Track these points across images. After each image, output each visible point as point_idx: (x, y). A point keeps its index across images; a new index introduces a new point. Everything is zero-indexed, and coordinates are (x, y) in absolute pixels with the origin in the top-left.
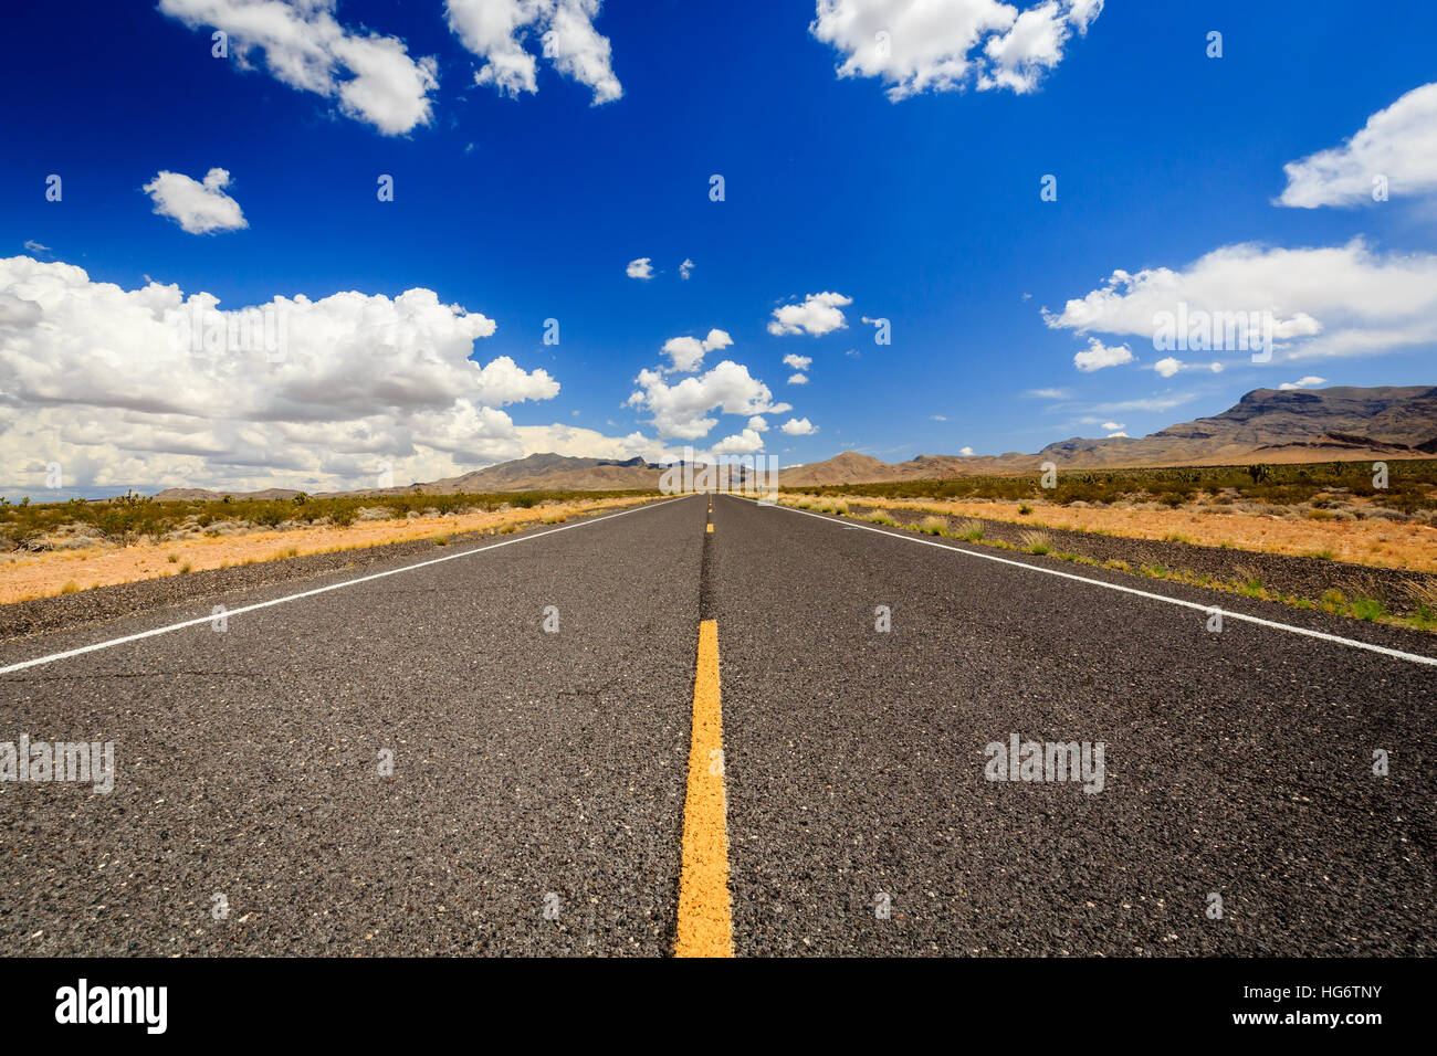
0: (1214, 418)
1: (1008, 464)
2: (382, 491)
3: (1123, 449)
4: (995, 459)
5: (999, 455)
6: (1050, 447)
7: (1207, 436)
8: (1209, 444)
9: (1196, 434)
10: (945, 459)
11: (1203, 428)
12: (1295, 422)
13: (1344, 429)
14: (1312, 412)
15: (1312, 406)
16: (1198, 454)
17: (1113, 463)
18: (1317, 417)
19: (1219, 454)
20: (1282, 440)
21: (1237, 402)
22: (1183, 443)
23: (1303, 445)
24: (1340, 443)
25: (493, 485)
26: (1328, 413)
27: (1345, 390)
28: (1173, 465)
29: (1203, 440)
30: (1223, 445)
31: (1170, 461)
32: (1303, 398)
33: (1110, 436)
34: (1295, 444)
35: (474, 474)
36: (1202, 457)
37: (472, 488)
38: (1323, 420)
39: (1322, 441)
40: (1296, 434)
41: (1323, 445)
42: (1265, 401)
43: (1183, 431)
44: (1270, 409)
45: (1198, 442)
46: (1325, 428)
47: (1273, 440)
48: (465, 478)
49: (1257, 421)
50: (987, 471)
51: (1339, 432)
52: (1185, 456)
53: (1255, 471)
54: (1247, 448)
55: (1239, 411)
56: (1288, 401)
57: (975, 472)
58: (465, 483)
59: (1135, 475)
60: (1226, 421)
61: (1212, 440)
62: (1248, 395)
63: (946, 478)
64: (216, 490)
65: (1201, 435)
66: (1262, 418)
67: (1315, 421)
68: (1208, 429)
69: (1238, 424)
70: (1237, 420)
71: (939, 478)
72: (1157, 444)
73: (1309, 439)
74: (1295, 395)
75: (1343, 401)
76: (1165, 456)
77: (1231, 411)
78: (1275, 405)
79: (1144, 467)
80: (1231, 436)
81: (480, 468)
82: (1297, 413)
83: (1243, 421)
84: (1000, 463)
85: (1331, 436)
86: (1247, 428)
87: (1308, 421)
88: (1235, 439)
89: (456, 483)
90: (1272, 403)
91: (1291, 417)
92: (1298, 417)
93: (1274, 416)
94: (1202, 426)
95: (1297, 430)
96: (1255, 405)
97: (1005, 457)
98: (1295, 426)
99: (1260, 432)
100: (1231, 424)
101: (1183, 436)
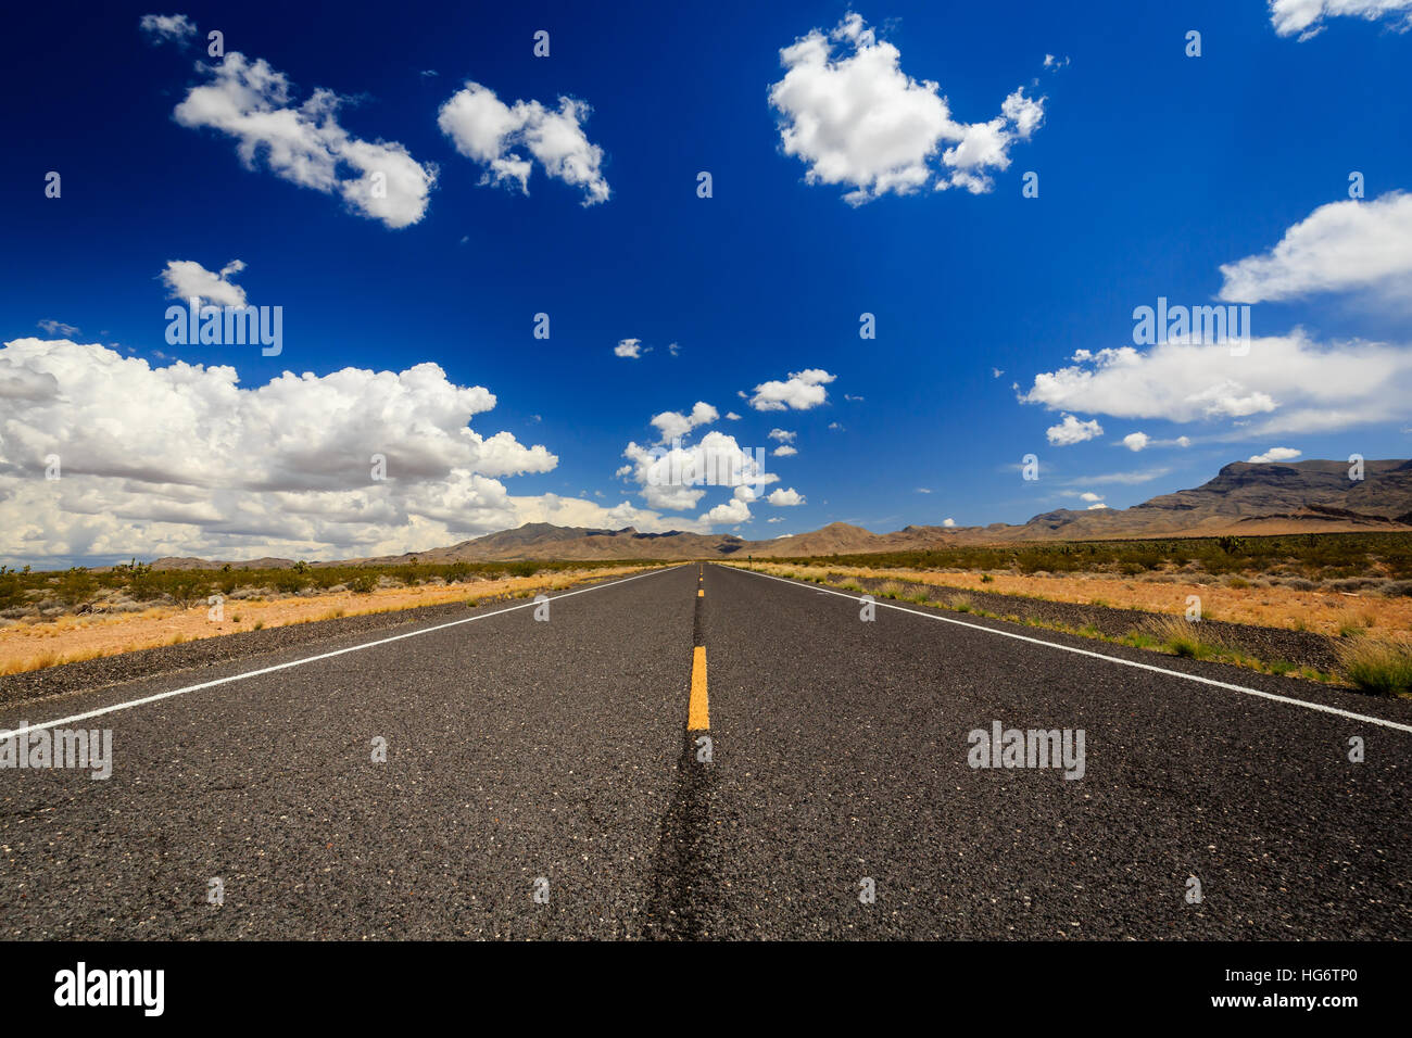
0: (1196, 490)
1: (996, 535)
2: (374, 560)
3: (1109, 520)
4: (982, 529)
5: (986, 526)
6: (1036, 519)
7: (1190, 508)
8: (1193, 515)
9: (1178, 505)
10: (933, 530)
11: (1185, 500)
12: (1274, 494)
13: (1323, 501)
14: (1290, 484)
15: (1289, 479)
16: (1182, 525)
17: (1099, 534)
18: (1295, 489)
19: (1203, 526)
20: (1265, 512)
21: (1217, 475)
22: (1167, 515)
23: (1285, 516)
24: (1320, 514)
25: (486, 555)
26: (1306, 486)
27: (1320, 463)
28: (1158, 536)
29: (1187, 512)
30: (1206, 516)
31: (1154, 532)
32: (1279, 471)
33: (1090, 508)
34: (1276, 516)
35: (467, 543)
36: (1187, 528)
37: (468, 557)
38: (1301, 492)
39: (1302, 513)
40: (1278, 506)
41: (1305, 517)
42: (1244, 474)
43: (1165, 503)
44: (1250, 481)
45: (1181, 514)
46: (1304, 501)
47: (1255, 512)
48: (459, 548)
49: (1237, 493)
50: (975, 541)
51: (1318, 504)
52: (1168, 527)
53: (1226, 543)
54: (1230, 520)
55: (1219, 483)
56: (1266, 473)
57: (963, 542)
58: (458, 553)
59: (1121, 546)
60: (1207, 493)
61: (1195, 511)
62: (1226, 468)
63: (935, 548)
64: (209, 558)
65: (1184, 507)
66: (1242, 490)
67: (1294, 493)
68: (1191, 501)
69: (1219, 496)
70: (1217, 492)
71: (928, 548)
72: (1141, 516)
73: (1291, 511)
74: (1272, 468)
75: (1320, 474)
76: (1149, 527)
77: (1210, 483)
78: (1253, 477)
79: (1130, 538)
80: (1213, 508)
81: (473, 538)
82: (1277, 485)
83: (1224, 493)
84: (988, 533)
85: (1312, 508)
86: (1229, 500)
87: (1287, 493)
88: (1217, 511)
89: (449, 552)
90: (1249, 475)
91: (1273, 490)
92: (1278, 489)
93: (1254, 488)
94: (1184, 498)
95: (1277, 502)
96: (1234, 478)
97: (992, 528)
98: (1275, 498)
99: (1241, 504)
100: (1213, 496)
101: (1166, 508)
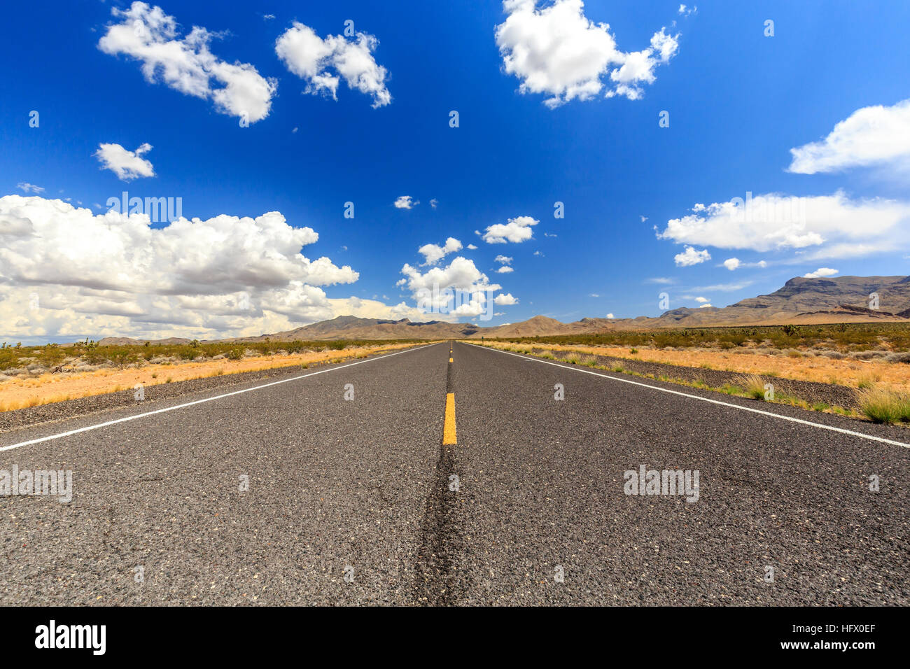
0: (769, 295)
1: (640, 324)
2: (242, 339)
3: (713, 314)
4: (632, 320)
5: (634, 318)
6: (667, 313)
7: (765, 307)
8: (767, 311)
9: (758, 305)
10: (600, 320)
11: (762, 302)
12: (820, 298)
13: (851, 303)
14: (830, 291)
15: (830, 288)
16: (760, 317)
17: (706, 323)
18: (833, 295)
19: (773, 318)
20: (814, 309)
21: (784, 285)
22: (750, 311)
23: (826, 312)
24: (849, 311)
25: (314, 336)
26: (841, 293)
27: (850, 278)
28: (744, 325)
29: (762, 309)
30: (775, 312)
31: (742, 322)
32: (824, 283)
33: (701, 307)
34: (821, 312)
35: (301, 329)
36: (763, 319)
37: (302, 337)
38: (838, 297)
39: (838, 310)
40: (822, 305)
41: (839, 312)
42: (801, 285)
43: (750, 304)
44: (804, 290)
45: (760, 311)
46: (839, 302)
47: (807, 309)
48: (296, 331)
49: (796, 297)
50: (627, 328)
51: (847, 304)
52: (752, 319)
53: (787, 330)
54: (791, 314)
55: (784, 291)
56: (815, 285)
57: (619, 328)
58: (296, 334)
59: (720, 331)
60: (776, 298)
61: (769, 309)
62: (790, 281)
63: (601, 332)
64: (136, 338)
65: (762, 306)
66: (799, 295)
67: (833, 297)
68: (766, 302)
69: (784, 299)
70: (784, 296)
71: (597, 332)
72: (734, 312)
73: (830, 309)
74: (820, 281)
75: (849, 285)
76: (739, 319)
77: (779, 291)
78: (807, 287)
79: (727, 326)
80: (780, 307)
81: (305, 325)
82: (822, 292)
83: (787, 297)
84: (635, 323)
85: (844, 307)
86: (790, 302)
87: (829, 298)
88: (783, 309)
89: (289, 334)
90: (805, 286)
91: (818, 295)
92: (823, 295)
93: (807, 294)
94: (762, 300)
95: (822, 303)
96: (794, 287)
97: (638, 319)
98: (820, 301)
99: (798, 304)
100: (780, 299)
101: (750, 307)
